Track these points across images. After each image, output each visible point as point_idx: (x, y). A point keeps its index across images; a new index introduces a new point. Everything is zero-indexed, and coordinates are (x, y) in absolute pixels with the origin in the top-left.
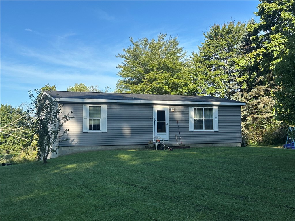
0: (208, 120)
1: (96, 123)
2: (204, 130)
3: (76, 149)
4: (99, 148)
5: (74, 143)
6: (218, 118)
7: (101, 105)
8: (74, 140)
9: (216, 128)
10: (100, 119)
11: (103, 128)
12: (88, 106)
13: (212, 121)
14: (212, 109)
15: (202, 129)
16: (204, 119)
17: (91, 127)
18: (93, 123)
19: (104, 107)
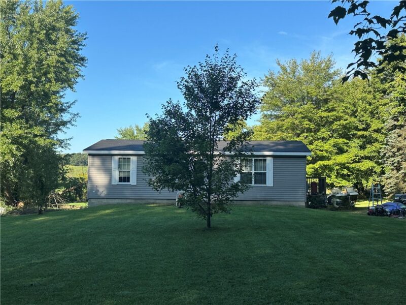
0: (260, 174)
1: (126, 175)
2: (253, 184)
3: (105, 201)
4: (129, 201)
5: (103, 195)
6: (272, 171)
7: (131, 157)
8: (103, 192)
9: (270, 182)
10: (129, 171)
11: (133, 181)
12: (117, 158)
13: (265, 174)
14: (265, 160)
15: (251, 183)
16: (253, 172)
17: (121, 179)
18: (122, 175)
19: (134, 159)
